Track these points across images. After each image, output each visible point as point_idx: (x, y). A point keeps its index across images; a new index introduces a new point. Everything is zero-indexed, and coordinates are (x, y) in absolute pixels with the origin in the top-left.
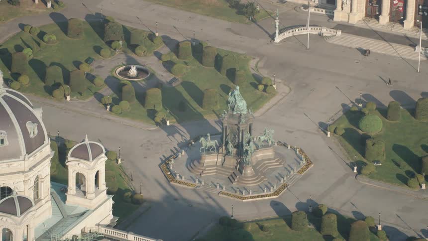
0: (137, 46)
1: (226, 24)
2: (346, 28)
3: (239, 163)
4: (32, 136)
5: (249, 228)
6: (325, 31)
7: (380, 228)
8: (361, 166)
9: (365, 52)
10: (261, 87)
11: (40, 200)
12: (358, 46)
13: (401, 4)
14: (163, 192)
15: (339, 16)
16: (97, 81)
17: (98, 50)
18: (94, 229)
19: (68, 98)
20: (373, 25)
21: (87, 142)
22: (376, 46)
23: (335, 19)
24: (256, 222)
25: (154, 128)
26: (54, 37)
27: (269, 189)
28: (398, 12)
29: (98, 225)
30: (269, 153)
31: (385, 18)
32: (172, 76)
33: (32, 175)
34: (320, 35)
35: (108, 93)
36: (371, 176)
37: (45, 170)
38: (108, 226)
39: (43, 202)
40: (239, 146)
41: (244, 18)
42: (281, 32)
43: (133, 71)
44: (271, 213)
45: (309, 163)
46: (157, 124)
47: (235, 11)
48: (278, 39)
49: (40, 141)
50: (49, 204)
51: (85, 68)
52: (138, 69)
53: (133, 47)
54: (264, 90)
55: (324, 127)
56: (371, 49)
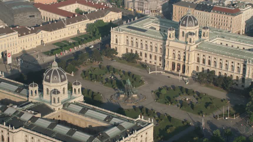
0: (115, 72)
1: (139, 69)
2: (166, 72)
3: (128, 97)
4: (62, 78)
5: (125, 111)
6: (161, 72)
7: (156, 112)
8: (157, 99)
9: (169, 77)
10: (141, 82)
11: (65, 93)
12: (168, 76)
13: (179, 67)
14: (107, 101)
15: (166, 69)
16: (103, 79)
17: (106, 73)
18: (78, 102)
19: (95, 82)
20: (173, 72)
21: (77, 81)
22: (172, 76)
23: (165, 70)
24: (128, 109)
25: (113, 89)
26: (97, 69)
27: (133, 103)
28: (178, 69)
29: (79, 101)
30: (136, 96)
31: (176, 70)
32: (121, 79)
33: (62, 87)
34: (160, 73)
35: (105, 81)
36: (159, 102)
37: (66, 86)
38: (82, 102)
39: (65, 94)
40: (128, 93)
41: (143, 68)
42: (150, 72)
43: (112, 77)
44: (132, 108)
45: (145, 98)
46: (113, 88)
47: (142, 66)
48: (150, 73)
49: (65, 80)
50: (67, 95)
51: (102, 76)
52: (114, 77)
53: (114, 72)
54: (142, 83)
55: (152, 91)
56: (171, 77)
